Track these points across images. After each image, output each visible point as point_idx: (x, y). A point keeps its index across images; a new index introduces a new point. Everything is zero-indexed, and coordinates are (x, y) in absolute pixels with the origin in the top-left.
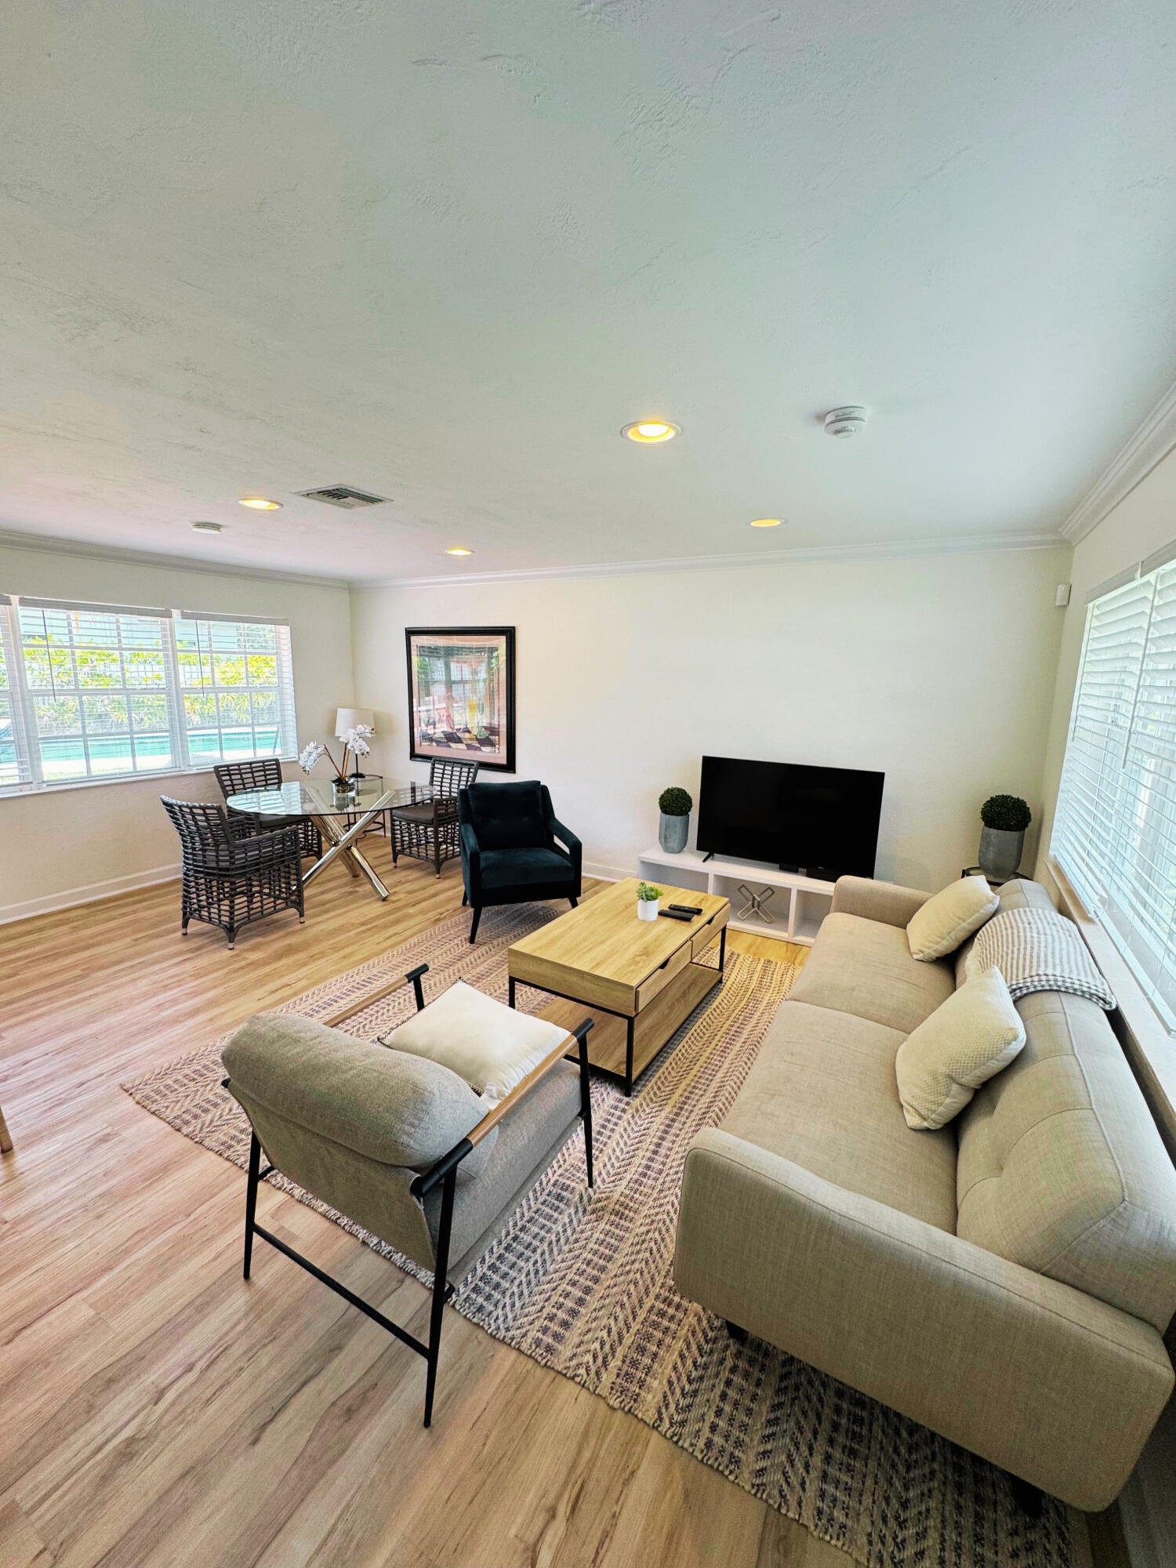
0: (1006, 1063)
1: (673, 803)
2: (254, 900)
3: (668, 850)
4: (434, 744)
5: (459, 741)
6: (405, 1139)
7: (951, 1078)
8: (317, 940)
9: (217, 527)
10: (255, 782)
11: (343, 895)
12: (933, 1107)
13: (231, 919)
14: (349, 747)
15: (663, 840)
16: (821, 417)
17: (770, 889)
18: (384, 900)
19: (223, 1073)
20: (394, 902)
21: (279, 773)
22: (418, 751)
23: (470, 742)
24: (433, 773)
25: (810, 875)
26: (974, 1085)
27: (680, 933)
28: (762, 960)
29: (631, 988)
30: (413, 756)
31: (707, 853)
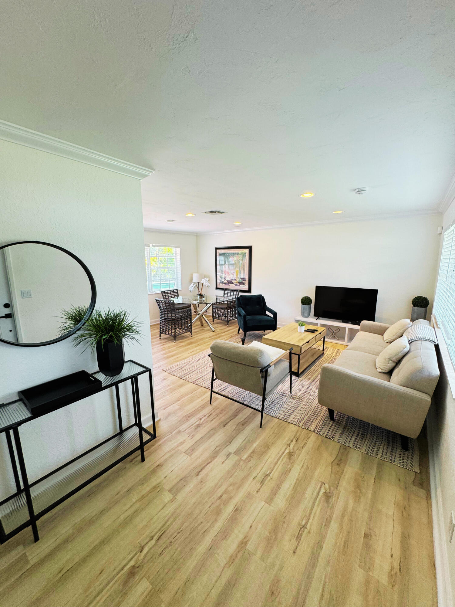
0: (404, 354)
1: (306, 301)
2: (177, 330)
3: (304, 316)
4: (224, 284)
5: (232, 283)
6: (259, 359)
7: (390, 359)
8: (198, 341)
9: (172, 221)
10: (171, 296)
11: (200, 330)
12: (385, 367)
13: (175, 333)
14: (204, 284)
15: (302, 313)
16: (355, 190)
17: (339, 328)
18: (213, 331)
19: (210, 352)
20: (216, 332)
21: (178, 294)
22: (218, 287)
23: (236, 284)
24: (224, 293)
25: (352, 324)
26: (396, 361)
27: (310, 336)
28: (336, 349)
29: (299, 346)
30: (217, 288)
31: (317, 317)
